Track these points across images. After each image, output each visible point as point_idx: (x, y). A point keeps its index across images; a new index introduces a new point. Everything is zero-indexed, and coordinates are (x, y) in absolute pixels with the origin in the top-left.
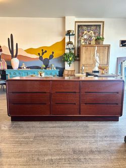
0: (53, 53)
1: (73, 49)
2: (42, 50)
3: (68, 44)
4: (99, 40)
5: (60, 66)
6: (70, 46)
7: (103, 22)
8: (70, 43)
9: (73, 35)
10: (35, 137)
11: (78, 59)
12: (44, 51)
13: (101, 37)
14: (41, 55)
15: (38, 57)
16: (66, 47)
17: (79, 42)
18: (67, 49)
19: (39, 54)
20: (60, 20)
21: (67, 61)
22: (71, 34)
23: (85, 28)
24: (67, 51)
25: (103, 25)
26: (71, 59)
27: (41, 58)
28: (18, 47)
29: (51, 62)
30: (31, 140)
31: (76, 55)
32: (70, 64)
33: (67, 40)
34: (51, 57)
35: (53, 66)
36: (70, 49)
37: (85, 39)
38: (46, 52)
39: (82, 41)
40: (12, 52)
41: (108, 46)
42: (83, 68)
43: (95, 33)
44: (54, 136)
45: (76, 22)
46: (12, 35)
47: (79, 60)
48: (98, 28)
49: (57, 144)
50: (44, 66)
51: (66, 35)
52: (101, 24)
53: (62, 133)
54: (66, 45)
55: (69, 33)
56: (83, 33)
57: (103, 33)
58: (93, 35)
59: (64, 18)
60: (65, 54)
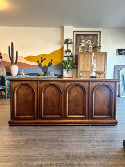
0: (52, 60)
1: (71, 56)
2: (42, 58)
3: (66, 52)
4: (96, 48)
5: (58, 73)
6: (69, 54)
7: (100, 32)
8: (68, 51)
9: (71, 43)
10: (26, 141)
11: (75, 66)
12: (43, 59)
13: (98, 45)
14: (40, 62)
15: (38, 64)
16: (65, 55)
17: (77, 50)
18: (65, 56)
19: (38, 62)
20: (59, 29)
21: (65, 68)
22: (69, 42)
23: (82, 37)
24: (65, 59)
25: (100, 34)
26: (69, 66)
27: (40, 65)
28: (18, 55)
29: (49, 69)
30: (22, 143)
31: (74, 62)
32: (68, 71)
33: (65, 48)
34: (50, 64)
35: (52, 72)
36: (68, 57)
37: (83, 47)
38: (45, 59)
39: (80, 49)
40: (12, 59)
41: (105, 54)
42: (81, 74)
43: (92, 42)
44: (47, 140)
45: (74, 31)
46: (12, 44)
47: (77, 68)
48: (95, 37)
49: (49, 148)
50: (43, 73)
51: (65, 43)
52: (98, 33)
53: (56, 137)
54: (64, 53)
55: (67, 42)
56: (81, 42)
57: (100, 42)
58: (90, 43)
59: (63, 28)
60: (63, 61)
